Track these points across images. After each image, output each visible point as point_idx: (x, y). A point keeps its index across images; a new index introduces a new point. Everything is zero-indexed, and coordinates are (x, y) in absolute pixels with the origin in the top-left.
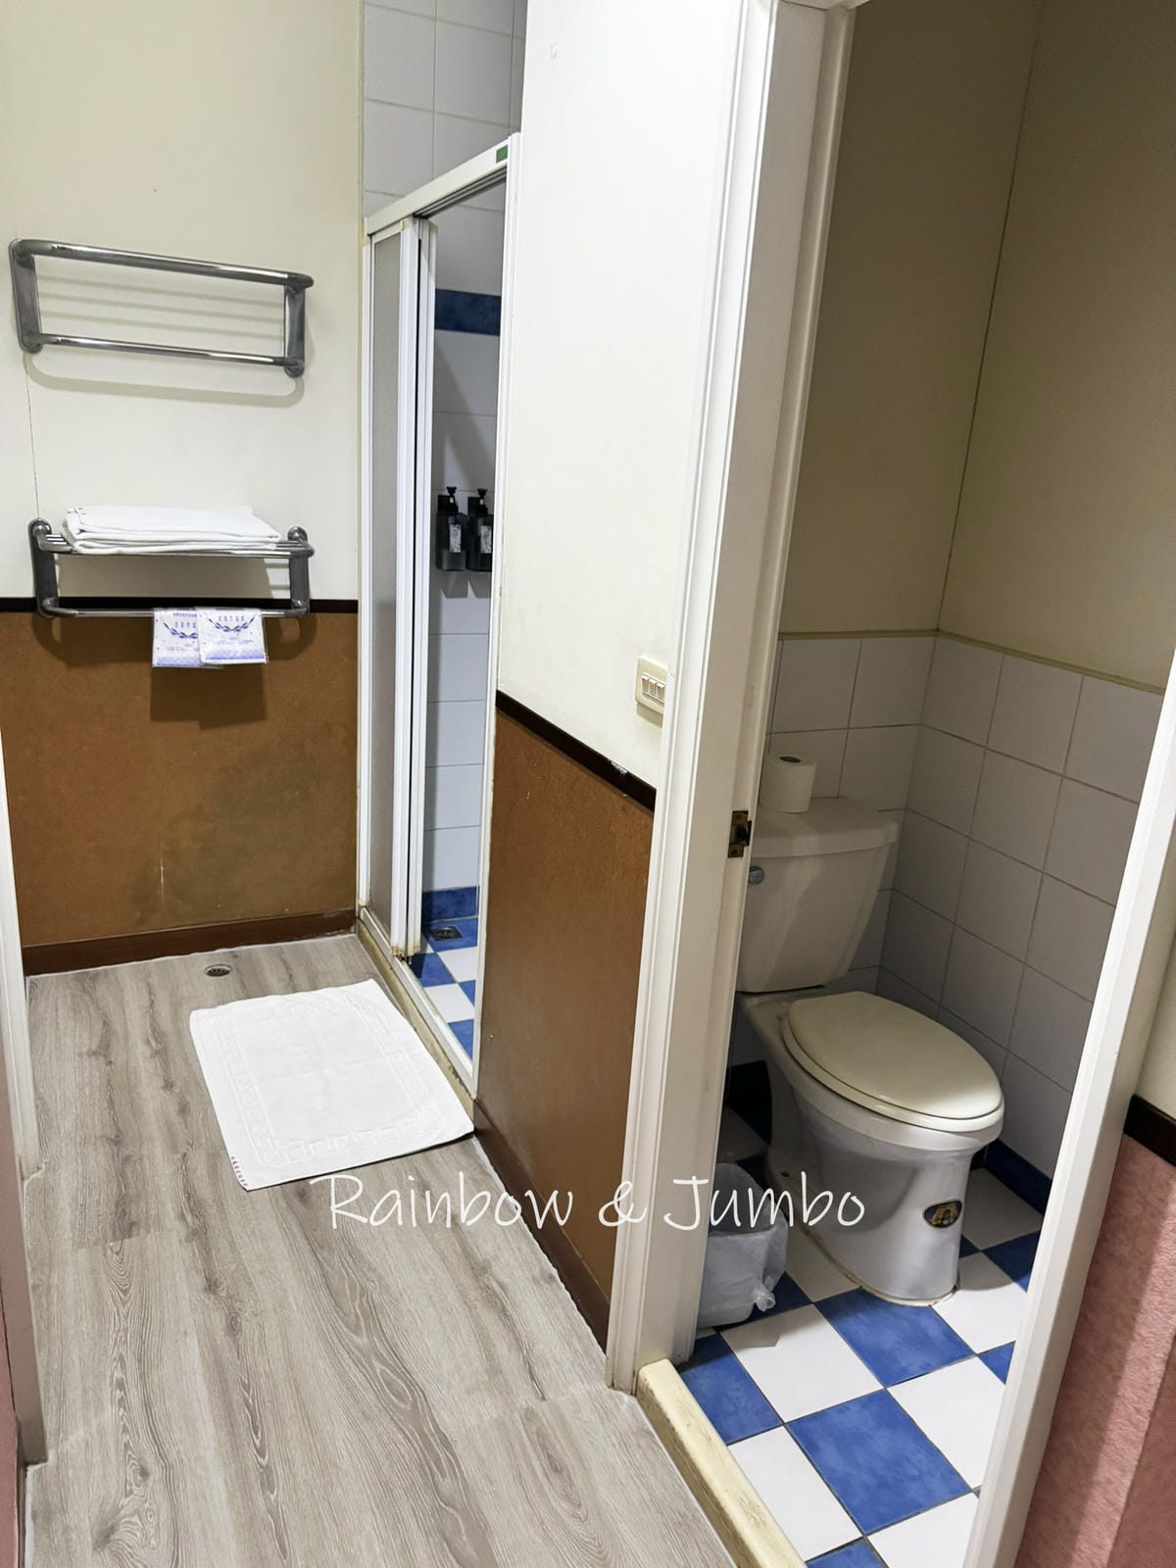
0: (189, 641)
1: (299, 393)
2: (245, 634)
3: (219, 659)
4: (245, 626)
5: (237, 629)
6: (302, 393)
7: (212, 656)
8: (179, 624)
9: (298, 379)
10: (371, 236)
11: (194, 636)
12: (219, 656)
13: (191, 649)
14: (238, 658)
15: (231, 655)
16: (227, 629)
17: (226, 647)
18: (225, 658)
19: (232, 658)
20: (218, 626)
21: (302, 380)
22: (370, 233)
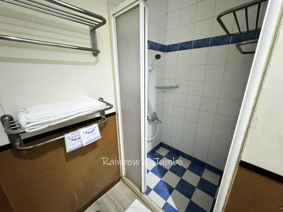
0: (78, 140)
1: (97, 61)
2: (94, 132)
3: (89, 142)
4: (94, 130)
5: (92, 132)
6: (98, 61)
7: (86, 143)
8: (74, 137)
9: (96, 57)
10: (113, 15)
11: (79, 138)
12: (88, 142)
13: (79, 142)
14: (94, 140)
15: (92, 140)
16: (89, 133)
17: (89, 138)
18: (90, 142)
19: (92, 141)
20: (86, 133)
21: (97, 57)
22: (113, 14)
